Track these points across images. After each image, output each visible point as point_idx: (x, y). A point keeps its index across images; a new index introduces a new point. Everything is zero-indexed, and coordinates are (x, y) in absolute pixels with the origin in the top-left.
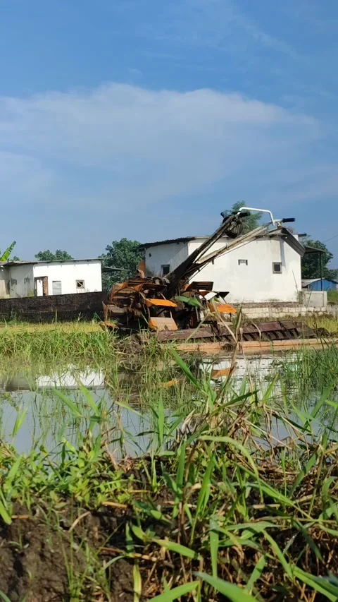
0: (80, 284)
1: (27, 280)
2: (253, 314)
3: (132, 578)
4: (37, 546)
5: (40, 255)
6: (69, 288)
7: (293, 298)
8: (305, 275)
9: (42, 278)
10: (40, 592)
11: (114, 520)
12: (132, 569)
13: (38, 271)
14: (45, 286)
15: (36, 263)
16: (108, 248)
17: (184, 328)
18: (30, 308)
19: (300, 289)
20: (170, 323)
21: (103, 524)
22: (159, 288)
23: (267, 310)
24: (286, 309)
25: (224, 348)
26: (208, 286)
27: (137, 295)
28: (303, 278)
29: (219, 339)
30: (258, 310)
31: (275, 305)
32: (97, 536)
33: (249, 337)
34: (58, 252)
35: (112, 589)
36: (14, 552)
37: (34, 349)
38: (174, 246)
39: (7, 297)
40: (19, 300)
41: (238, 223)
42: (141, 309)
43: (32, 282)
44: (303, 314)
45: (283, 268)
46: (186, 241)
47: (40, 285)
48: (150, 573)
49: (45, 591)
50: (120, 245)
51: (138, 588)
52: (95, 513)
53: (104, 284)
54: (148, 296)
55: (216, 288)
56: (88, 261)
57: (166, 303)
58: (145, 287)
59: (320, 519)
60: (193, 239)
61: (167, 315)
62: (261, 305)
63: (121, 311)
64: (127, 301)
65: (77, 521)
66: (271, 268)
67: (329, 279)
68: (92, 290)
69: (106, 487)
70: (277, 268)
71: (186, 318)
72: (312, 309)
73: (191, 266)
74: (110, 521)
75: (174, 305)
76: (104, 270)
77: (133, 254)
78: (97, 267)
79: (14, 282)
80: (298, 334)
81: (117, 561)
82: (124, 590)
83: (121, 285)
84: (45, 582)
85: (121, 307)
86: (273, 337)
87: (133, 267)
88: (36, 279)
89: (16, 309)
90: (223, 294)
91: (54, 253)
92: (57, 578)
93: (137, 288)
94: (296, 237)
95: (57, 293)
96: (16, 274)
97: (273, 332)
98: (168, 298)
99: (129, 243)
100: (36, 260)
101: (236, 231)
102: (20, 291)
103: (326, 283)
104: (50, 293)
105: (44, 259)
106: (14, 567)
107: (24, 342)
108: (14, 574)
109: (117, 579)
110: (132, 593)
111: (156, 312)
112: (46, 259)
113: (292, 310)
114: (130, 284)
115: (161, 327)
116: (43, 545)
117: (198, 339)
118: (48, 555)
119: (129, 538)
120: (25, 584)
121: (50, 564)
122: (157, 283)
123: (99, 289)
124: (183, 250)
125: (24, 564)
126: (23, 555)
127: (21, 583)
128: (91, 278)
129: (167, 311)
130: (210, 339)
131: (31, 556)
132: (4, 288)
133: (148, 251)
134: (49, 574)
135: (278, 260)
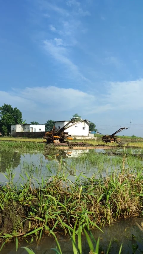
0: (40, 130)
1: (28, 128)
2: (78, 138)
3: (29, 224)
4: (8, 216)
5: (32, 122)
6: (38, 130)
7: (87, 135)
8: (90, 130)
9: (32, 128)
10: (7, 228)
11: (27, 208)
12: (29, 222)
13: (31, 126)
14: (32, 130)
15: (30, 125)
16: (47, 122)
17: (61, 142)
18: (29, 134)
19: (88, 133)
20: (58, 141)
21: (25, 209)
22: (56, 133)
23: (81, 137)
24: (85, 137)
25: (69, 148)
26: (67, 133)
27: (51, 135)
28: (89, 130)
29: (69, 145)
30: (79, 137)
31: (83, 136)
32: (23, 212)
33: (75, 145)
34: (36, 122)
35: (24, 227)
36: (3, 218)
37: (27, 147)
38: (61, 122)
39: (23, 132)
40: (26, 132)
41: (74, 120)
42: (52, 138)
43: (29, 129)
44: (89, 139)
45: (85, 128)
46: (64, 121)
47: (31, 129)
48: (33, 222)
49: (8, 228)
50: (50, 121)
51: (30, 227)
52: (23, 206)
53: (45, 130)
54: (54, 135)
55: (69, 134)
56: (42, 124)
57: (58, 137)
58: (53, 133)
59: (72, 211)
60: (66, 121)
61: (58, 140)
62: (80, 136)
63: (47, 138)
64: (49, 136)
65: (19, 209)
66: (82, 128)
67: (95, 131)
68: (43, 131)
69: (28, 198)
70: (84, 128)
71: (62, 140)
72: (91, 138)
73: (64, 129)
74: (27, 209)
75: (59, 137)
76: (46, 127)
77: (52, 123)
78: (44, 126)
79: (25, 128)
80: (86, 145)
81: (26, 220)
82: (27, 227)
83: (48, 132)
84: (8, 226)
85: (48, 137)
86: (81, 145)
87: (52, 126)
88: (30, 128)
89: (25, 135)
90: (70, 135)
91: (35, 122)
92: (11, 225)
93: (51, 133)
94: (88, 122)
95: (35, 131)
96: (26, 127)
97: (81, 144)
98: (58, 136)
99: (52, 121)
100: (31, 124)
101: (73, 122)
102: (26, 130)
103: (94, 132)
104: (33, 131)
105: (32, 123)
106: (2, 221)
107: (25, 145)
108: (2, 223)
109: (25, 224)
110: (28, 228)
111: (55, 139)
112: (33, 123)
113: (86, 138)
114: (50, 132)
115: (56, 142)
116: (9, 216)
117: (64, 145)
118: (10, 219)
119: (29, 214)
120: (4, 226)
121: (10, 221)
122: (56, 132)
123: (44, 131)
124: (63, 124)
125: (4, 221)
126: (4, 219)
127: (3, 226)
128: (43, 128)
129: (58, 139)
130: (66, 146)
131: (6, 219)
132: (23, 130)
133: (55, 123)
134: (9, 224)
135: (84, 127)
